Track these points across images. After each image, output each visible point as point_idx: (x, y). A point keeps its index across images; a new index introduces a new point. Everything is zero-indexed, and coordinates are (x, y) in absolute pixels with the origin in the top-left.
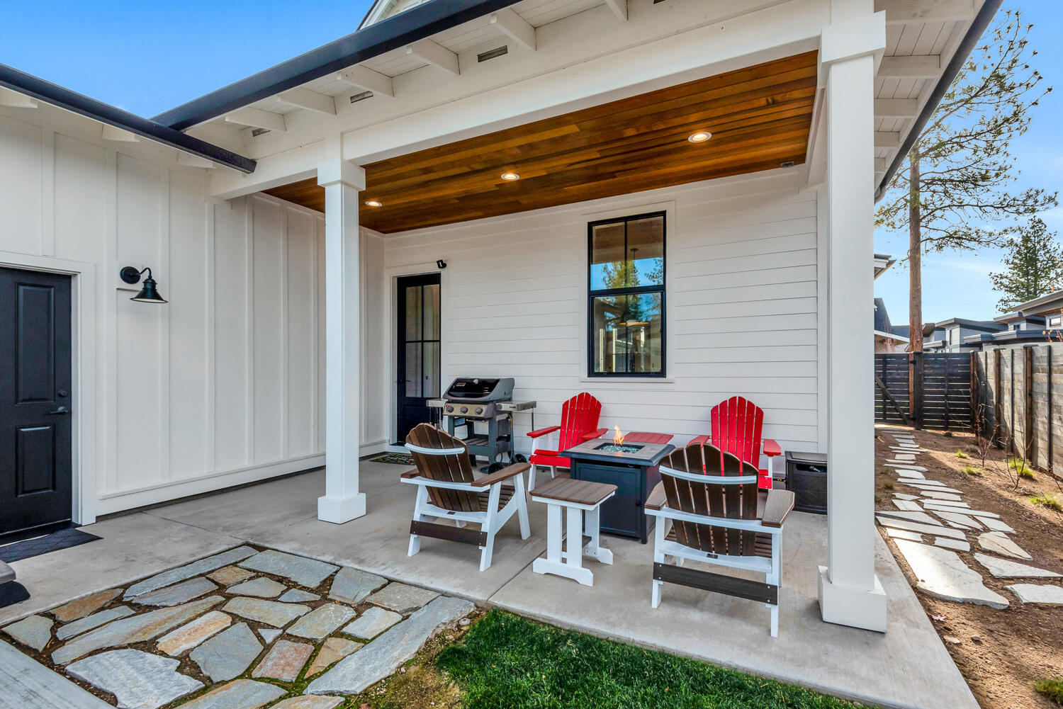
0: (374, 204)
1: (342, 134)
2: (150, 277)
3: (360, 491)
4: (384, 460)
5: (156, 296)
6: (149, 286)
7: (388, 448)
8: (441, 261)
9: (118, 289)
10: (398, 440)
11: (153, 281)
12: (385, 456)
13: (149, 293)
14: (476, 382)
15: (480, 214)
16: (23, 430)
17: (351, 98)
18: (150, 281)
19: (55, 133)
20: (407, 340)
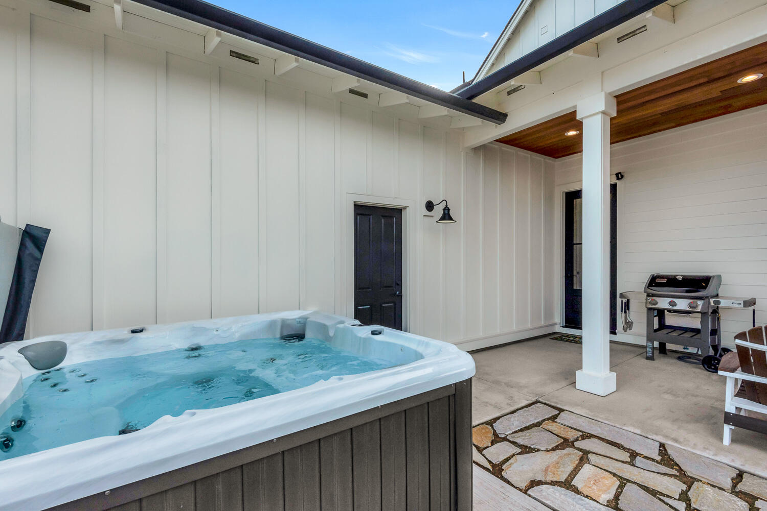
0: (572, 133)
1: (603, 72)
2: (447, 206)
3: (611, 370)
4: (556, 339)
5: (451, 219)
6: (446, 212)
7: (559, 329)
8: (620, 173)
9: (424, 216)
10: (566, 323)
11: (448, 208)
12: (558, 336)
13: (447, 217)
14: (680, 278)
15: (673, 124)
16: (383, 305)
17: (618, 39)
18: (447, 208)
19: (399, 119)
20: (574, 242)
